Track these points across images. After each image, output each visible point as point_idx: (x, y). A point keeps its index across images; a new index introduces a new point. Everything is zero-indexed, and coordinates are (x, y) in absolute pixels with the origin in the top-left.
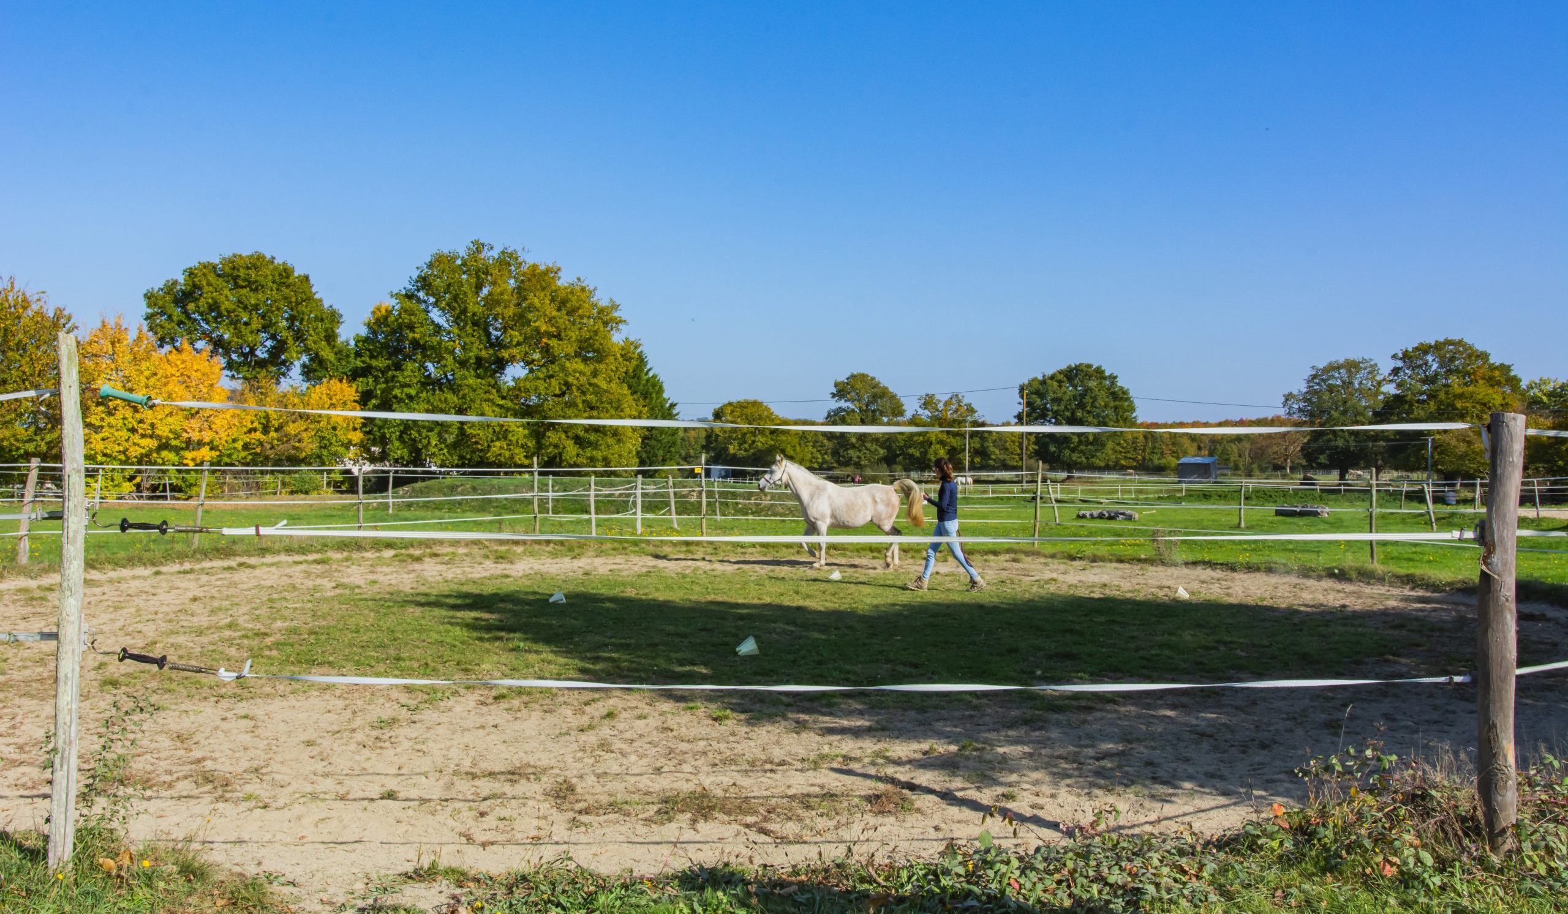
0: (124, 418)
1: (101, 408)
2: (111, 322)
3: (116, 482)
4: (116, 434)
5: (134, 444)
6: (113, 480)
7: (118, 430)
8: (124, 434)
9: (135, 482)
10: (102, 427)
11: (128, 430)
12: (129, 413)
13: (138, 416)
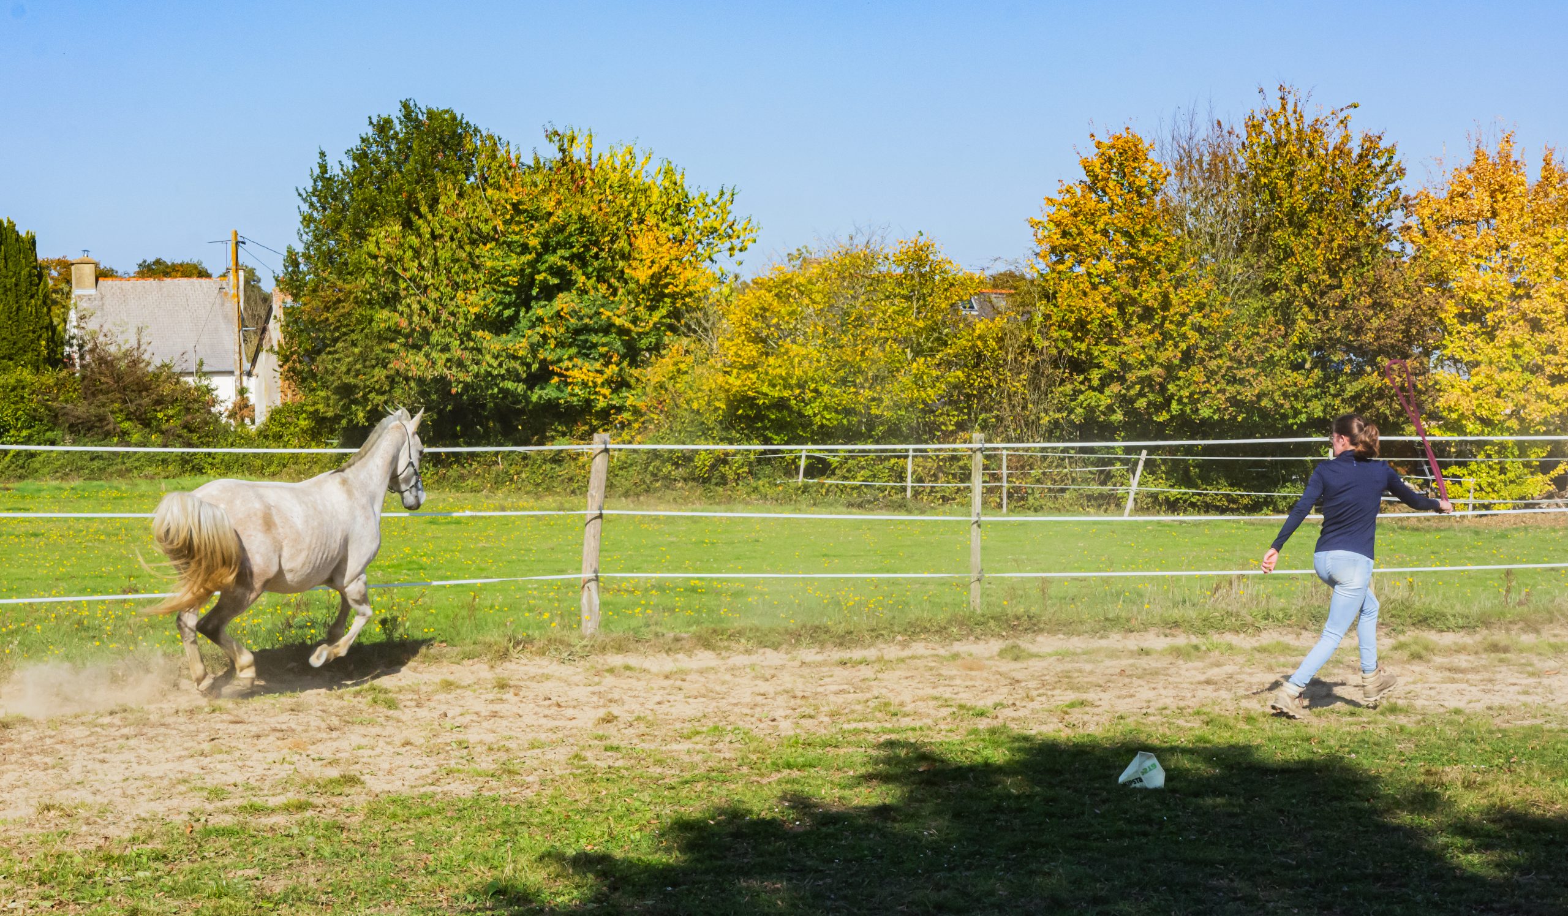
0: (1514, 345)
1: (1471, 327)
2: (1492, 151)
3: (1511, 475)
4: (1499, 378)
5: (1540, 396)
6: (1503, 471)
7: (1503, 370)
8: (1515, 377)
9: (1554, 474)
10: (1477, 364)
11: (1526, 368)
12: (1521, 333)
13: (1543, 338)
